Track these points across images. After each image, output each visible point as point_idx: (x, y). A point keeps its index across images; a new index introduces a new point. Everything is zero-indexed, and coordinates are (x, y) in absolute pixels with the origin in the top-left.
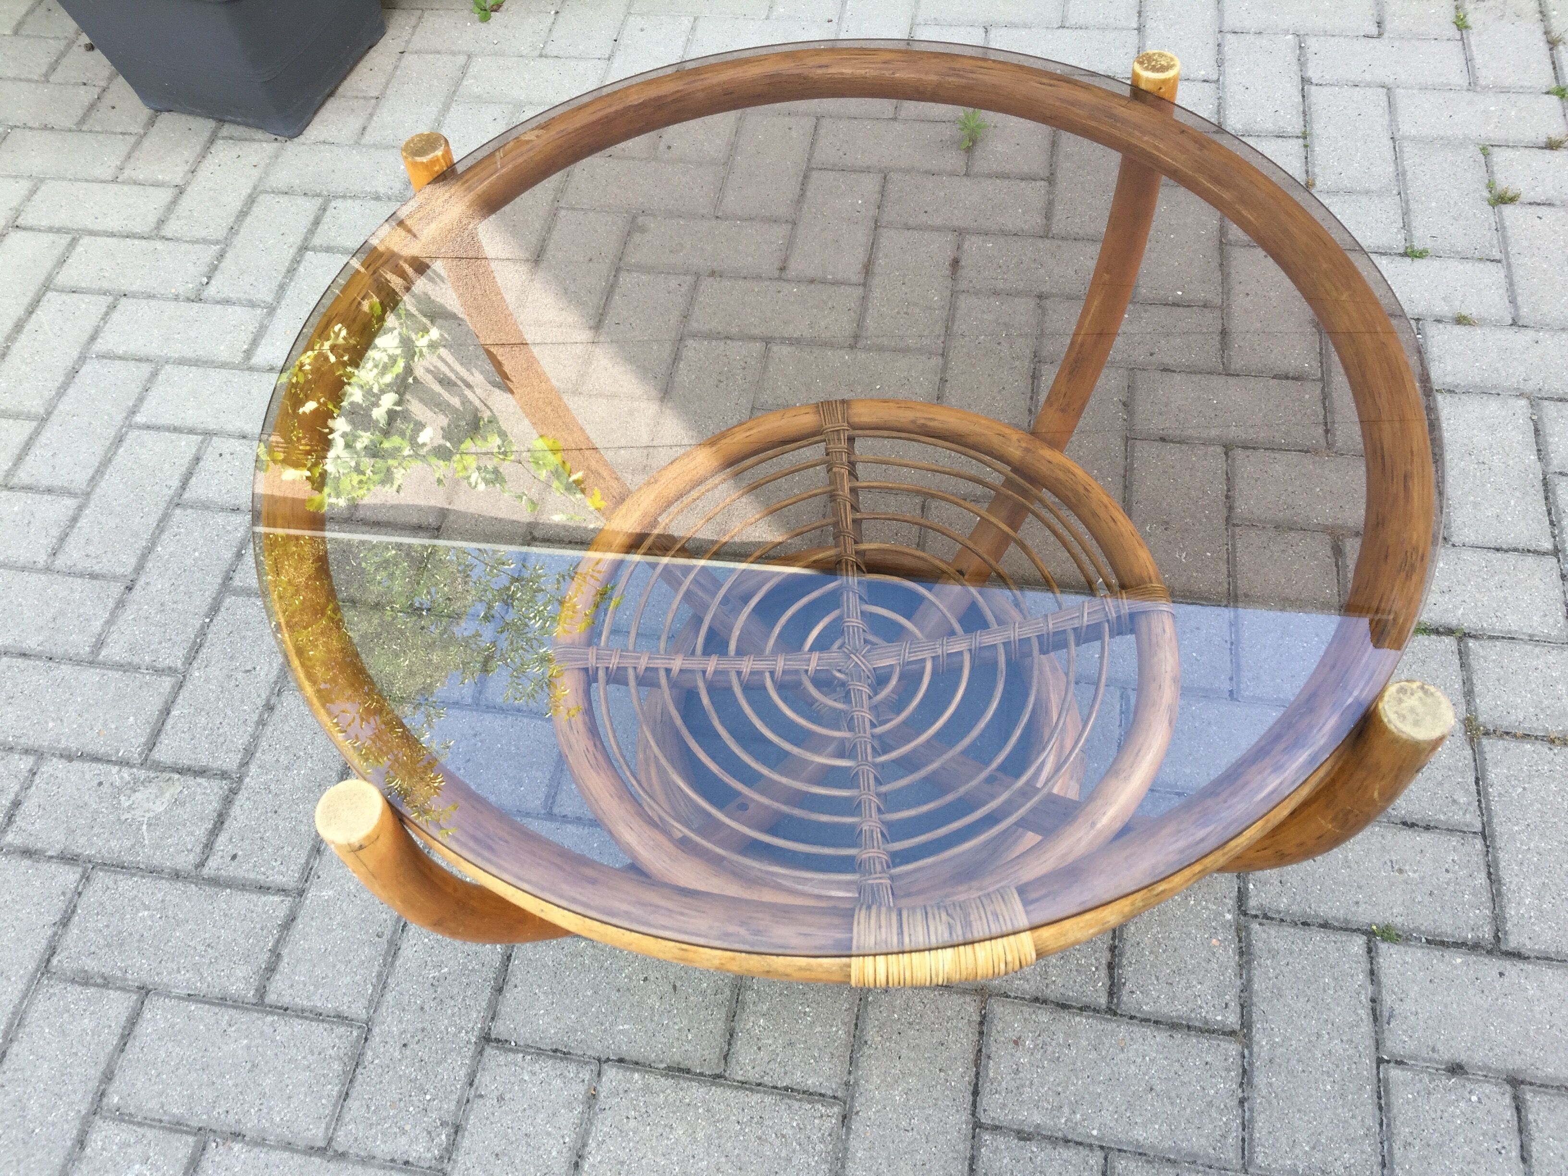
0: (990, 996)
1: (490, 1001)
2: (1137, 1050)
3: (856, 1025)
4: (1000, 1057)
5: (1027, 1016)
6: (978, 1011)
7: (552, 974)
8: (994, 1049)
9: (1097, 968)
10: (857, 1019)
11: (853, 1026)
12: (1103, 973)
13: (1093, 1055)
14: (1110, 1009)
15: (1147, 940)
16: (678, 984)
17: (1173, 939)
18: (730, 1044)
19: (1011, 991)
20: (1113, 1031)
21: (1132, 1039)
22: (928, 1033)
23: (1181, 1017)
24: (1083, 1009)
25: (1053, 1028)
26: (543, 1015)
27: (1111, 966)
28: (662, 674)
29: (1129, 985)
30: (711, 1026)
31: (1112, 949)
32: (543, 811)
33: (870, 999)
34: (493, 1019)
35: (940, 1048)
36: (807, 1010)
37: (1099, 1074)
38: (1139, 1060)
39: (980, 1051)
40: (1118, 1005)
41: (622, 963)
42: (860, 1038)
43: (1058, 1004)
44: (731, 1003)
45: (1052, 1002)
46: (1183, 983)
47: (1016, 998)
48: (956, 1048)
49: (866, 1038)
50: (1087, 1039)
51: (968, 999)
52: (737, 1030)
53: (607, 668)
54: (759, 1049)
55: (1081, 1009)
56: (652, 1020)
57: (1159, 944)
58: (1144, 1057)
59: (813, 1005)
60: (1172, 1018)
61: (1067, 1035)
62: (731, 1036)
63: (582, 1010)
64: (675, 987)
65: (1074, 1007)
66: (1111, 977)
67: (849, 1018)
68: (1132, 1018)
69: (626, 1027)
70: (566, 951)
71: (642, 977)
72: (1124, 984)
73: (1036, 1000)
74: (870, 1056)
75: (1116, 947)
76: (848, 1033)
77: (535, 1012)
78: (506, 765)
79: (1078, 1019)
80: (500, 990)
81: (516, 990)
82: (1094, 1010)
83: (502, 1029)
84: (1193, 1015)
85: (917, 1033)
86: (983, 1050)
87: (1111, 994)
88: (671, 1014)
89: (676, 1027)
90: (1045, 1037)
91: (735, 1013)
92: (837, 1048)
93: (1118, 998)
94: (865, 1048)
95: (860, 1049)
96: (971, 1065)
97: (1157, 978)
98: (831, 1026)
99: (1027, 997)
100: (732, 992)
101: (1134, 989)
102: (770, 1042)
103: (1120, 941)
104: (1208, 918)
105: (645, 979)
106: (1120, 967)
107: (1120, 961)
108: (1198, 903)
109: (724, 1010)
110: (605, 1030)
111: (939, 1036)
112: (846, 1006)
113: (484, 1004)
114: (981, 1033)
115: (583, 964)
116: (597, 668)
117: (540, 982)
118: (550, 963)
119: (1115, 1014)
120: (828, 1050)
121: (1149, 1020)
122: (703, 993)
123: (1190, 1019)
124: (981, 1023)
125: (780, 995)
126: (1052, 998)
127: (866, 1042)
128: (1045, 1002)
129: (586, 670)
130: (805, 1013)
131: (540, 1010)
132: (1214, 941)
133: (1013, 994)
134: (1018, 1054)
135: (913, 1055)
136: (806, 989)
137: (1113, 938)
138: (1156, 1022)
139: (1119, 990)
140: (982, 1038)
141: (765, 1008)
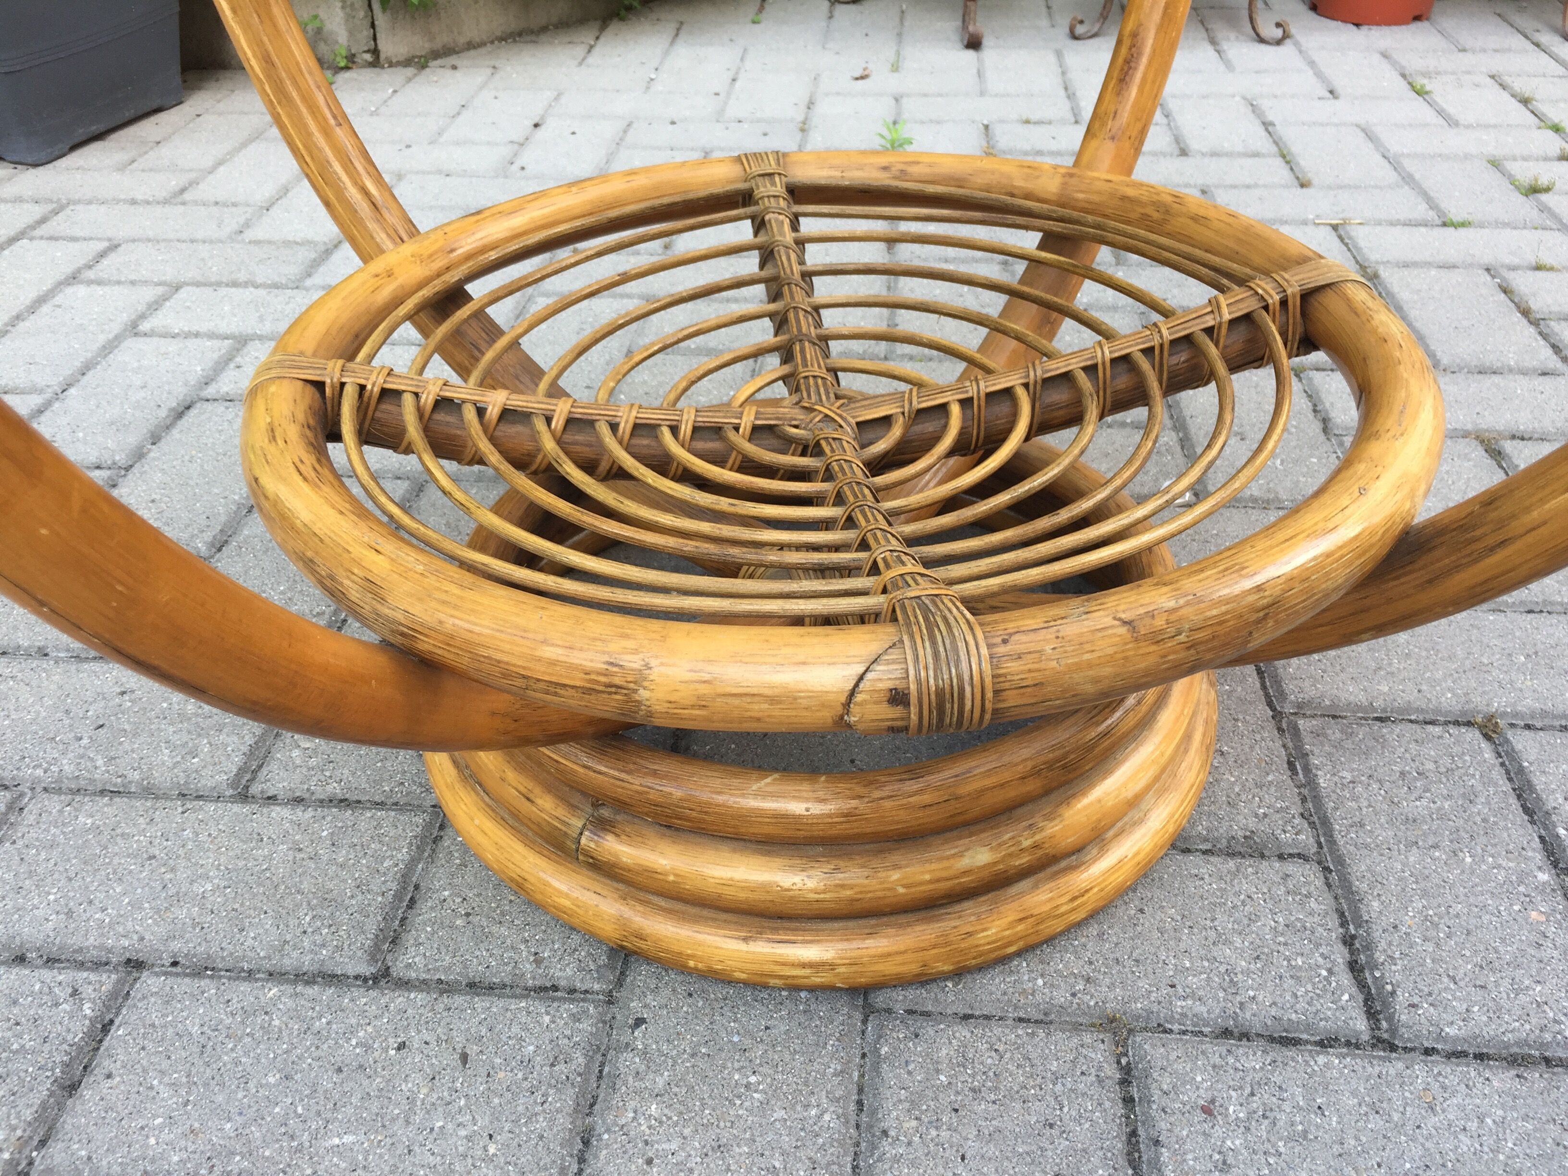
0: (1131, 1031)
1: (44, 1106)
2: (1462, 1108)
3: (860, 1103)
4: (1180, 1141)
5: (1217, 1060)
6: (1112, 1060)
7: (196, 1049)
8: (1163, 1125)
9: (1330, 971)
10: (860, 1091)
11: (852, 1107)
12: (1345, 978)
13: (1375, 1123)
14: (1380, 1040)
15: (1409, 920)
16: (473, 1050)
17: (1457, 916)
18: (582, 1160)
19: (1172, 1018)
20: (1400, 1075)
21: (1444, 1088)
22: (1018, 1106)
23: (1526, 1043)
24: (1326, 1043)
25: (1276, 1078)
26: (161, 1128)
27: (1354, 967)
28: (470, 413)
29: (1402, 997)
30: (541, 1124)
31: (1348, 941)
32: (230, 792)
33: (884, 1050)
34: (43, 1143)
35: (1047, 1131)
36: (753, 1079)
37: (1400, 1157)
38: (1473, 1125)
39: (1134, 1133)
40: (1393, 1031)
41: (354, 1021)
42: (870, 1127)
43: (1272, 1039)
44: (586, 1081)
45: (1259, 1035)
46: (1505, 984)
47: (1184, 1032)
48: (1081, 1132)
49: (884, 1125)
50: (1354, 1093)
51: (1088, 1038)
52: (600, 1129)
53: (362, 387)
54: (649, 1162)
55: (1321, 1044)
56: (408, 1122)
57: (1436, 926)
58: (1481, 1120)
59: (765, 1069)
60: (1507, 1046)
61: (1309, 1091)
62: (586, 1143)
63: (251, 1113)
64: (464, 1058)
65: (1307, 1042)
66: (1362, 985)
67: (846, 1089)
68: (1428, 1052)
69: (348, 1139)
70: (235, 1005)
71: (393, 1042)
72: (1393, 993)
73: (1226, 1033)
74: (897, 1159)
75: (1353, 937)
76: (843, 1117)
77: (142, 1122)
78: (171, 729)
79: (1321, 1059)
80: (72, 1088)
81: (109, 1083)
82: (1348, 1044)
83: (57, 1160)
84: (1548, 1037)
85: (992, 1108)
86: (1141, 1131)
87: (1372, 1015)
88: (453, 1109)
89: (463, 1133)
90: (1265, 1096)
91: (595, 1098)
92: (822, 1148)
93: (1390, 1019)
94: (885, 1145)
95: (873, 1147)
96: (1122, 1161)
97: (1453, 979)
98: (807, 1107)
99: (1206, 1030)
100: (590, 1059)
101: (1416, 1000)
102: (674, 1146)
103: (1358, 926)
104: (1507, 880)
105: (401, 1046)
106: (1375, 966)
107: (1371, 956)
108: (1479, 860)
109: (571, 1092)
110: (299, 1149)
111: (1038, 1111)
112: (835, 1066)
113: (28, 1115)
114: (1128, 1101)
115: (266, 1029)
116: (343, 385)
117: (165, 1064)
118: (195, 1030)
119: (1393, 1048)
120: (801, 1154)
121: (1463, 1054)
122: (527, 1063)
123: (1543, 1045)
124: (1125, 1082)
125: (693, 1055)
126: (1258, 1028)
127: (885, 1133)
128: (1245, 1036)
129: (319, 386)
130: (748, 1086)
131: (155, 1117)
132: (1534, 914)
133: (1176, 1027)
134: (1218, 1132)
135: (991, 1150)
136: (748, 1042)
137: (1344, 924)
138: (1480, 1057)
139: (1386, 1005)
140: (1132, 1110)
141: (661, 1082)
